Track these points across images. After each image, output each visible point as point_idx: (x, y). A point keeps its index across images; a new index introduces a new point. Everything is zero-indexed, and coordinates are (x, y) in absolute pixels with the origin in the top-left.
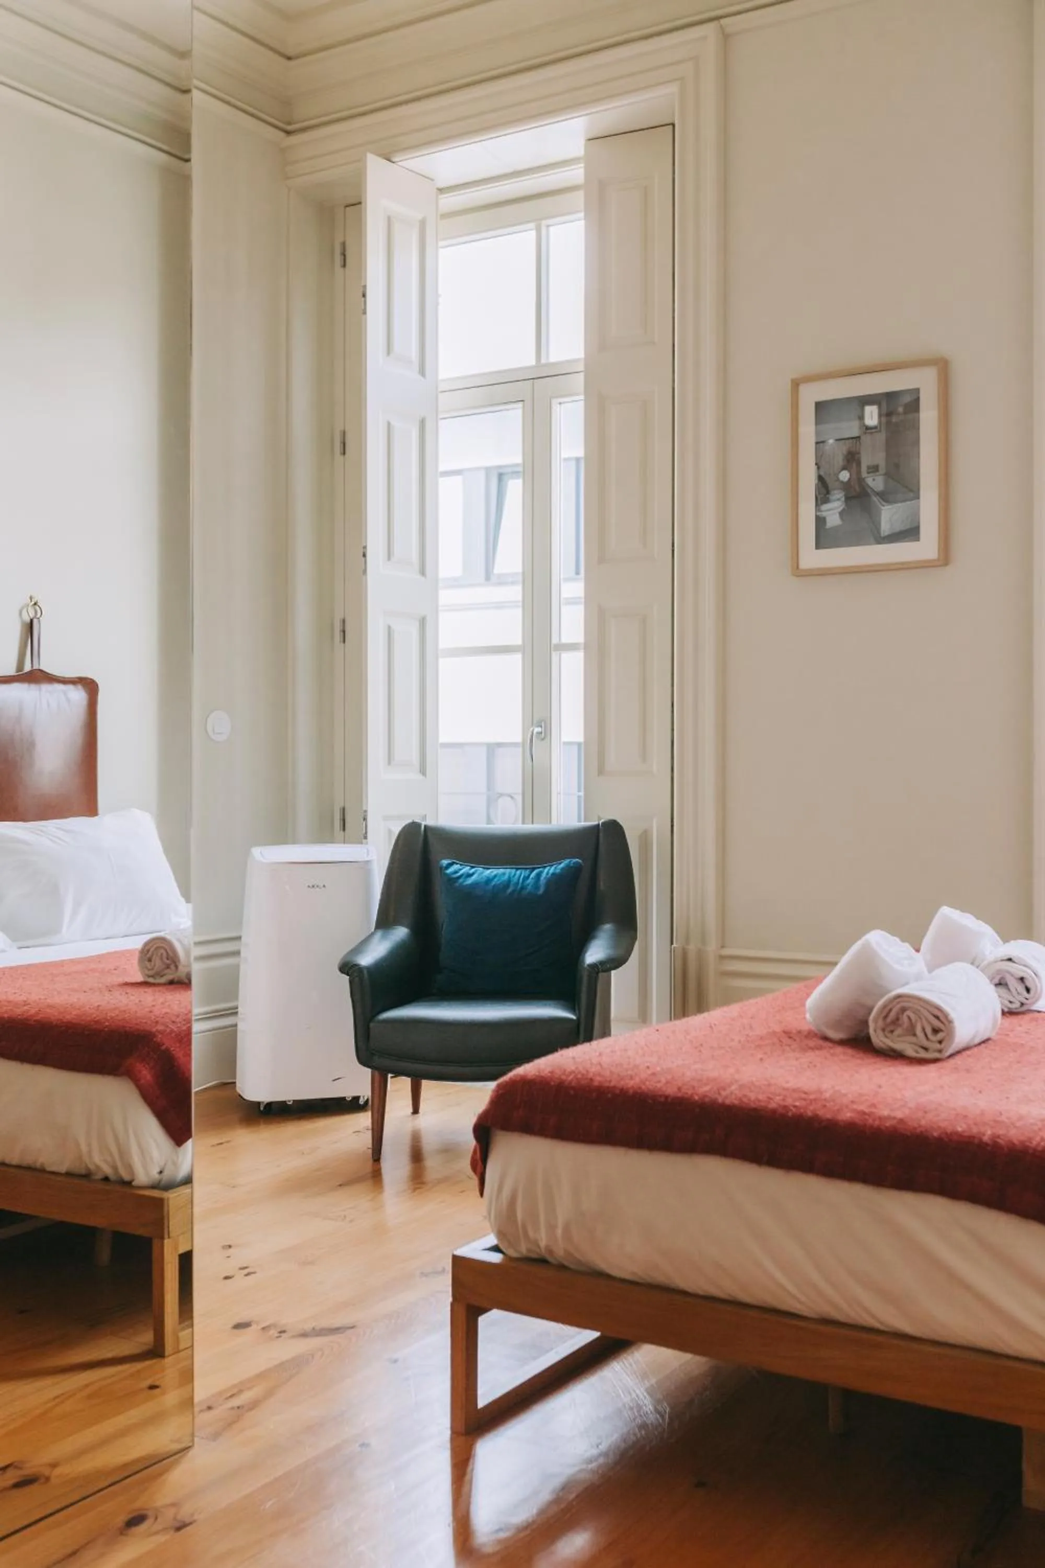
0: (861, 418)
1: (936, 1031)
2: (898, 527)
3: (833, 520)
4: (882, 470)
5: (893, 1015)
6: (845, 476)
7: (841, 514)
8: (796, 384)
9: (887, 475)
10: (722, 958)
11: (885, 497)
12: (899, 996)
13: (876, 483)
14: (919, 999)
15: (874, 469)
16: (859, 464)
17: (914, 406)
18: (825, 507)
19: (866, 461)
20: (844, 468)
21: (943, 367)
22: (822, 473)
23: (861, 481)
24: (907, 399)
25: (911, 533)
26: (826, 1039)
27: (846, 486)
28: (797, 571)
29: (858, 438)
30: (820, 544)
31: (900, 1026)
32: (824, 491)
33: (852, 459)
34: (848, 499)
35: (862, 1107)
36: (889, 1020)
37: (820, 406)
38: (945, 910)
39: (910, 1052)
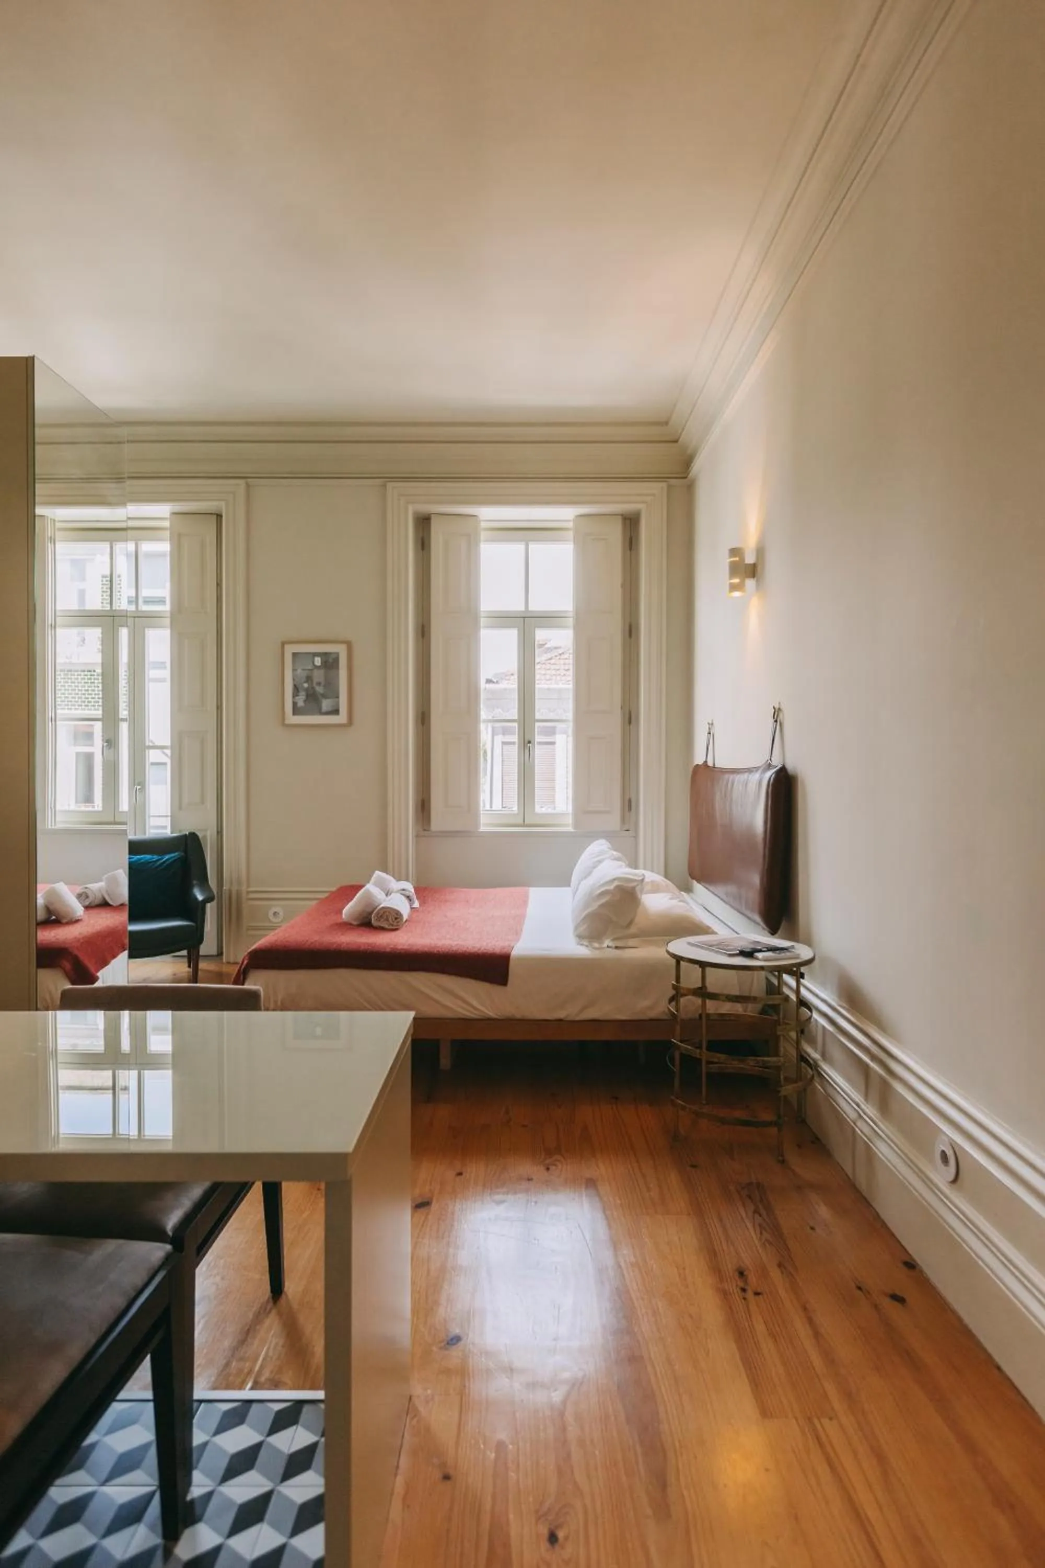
0: (313, 662)
1: (396, 919)
2: (330, 709)
3: (301, 703)
4: (323, 684)
5: (380, 914)
6: (306, 685)
7: (305, 701)
8: (283, 644)
9: (324, 686)
10: (248, 892)
11: (325, 696)
12: (383, 908)
13: (320, 690)
14: (389, 908)
15: (319, 684)
16: (312, 681)
17: (336, 660)
18: (297, 698)
19: (315, 680)
20: (305, 682)
21: (349, 645)
22: (295, 683)
23: (313, 688)
24: (334, 656)
25: (336, 712)
26: (351, 924)
27: (307, 690)
28: (284, 725)
29: (312, 670)
30: (294, 714)
31: (383, 918)
32: (296, 690)
33: (309, 679)
34: (307, 696)
35: (392, 946)
36: (379, 916)
37: (295, 655)
38: (377, 872)
39: (387, 926)
